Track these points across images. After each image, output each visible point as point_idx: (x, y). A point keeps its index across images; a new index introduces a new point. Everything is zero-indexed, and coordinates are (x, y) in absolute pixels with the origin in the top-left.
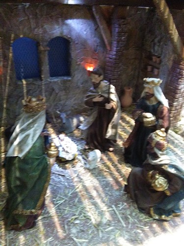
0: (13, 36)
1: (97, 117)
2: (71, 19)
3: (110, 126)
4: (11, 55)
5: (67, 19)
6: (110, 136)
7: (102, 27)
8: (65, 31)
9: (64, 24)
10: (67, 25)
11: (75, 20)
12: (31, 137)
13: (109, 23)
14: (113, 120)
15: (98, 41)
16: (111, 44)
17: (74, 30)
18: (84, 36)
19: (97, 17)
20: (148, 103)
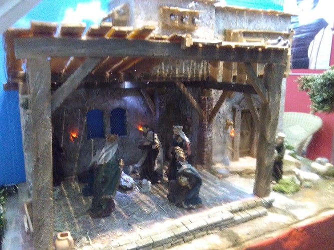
0: (88, 108)
1: (147, 157)
2: (126, 96)
3: (156, 161)
4: (85, 121)
5: (124, 96)
6: (157, 169)
7: (148, 100)
8: (123, 104)
9: (121, 99)
10: (124, 100)
11: (129, 97)
12: (111, 154)
13: (152, 97)
14: (158, 157)
15: (146, 109)
16: (155, 111)
17: (129, 103)
18: (136, 107)
19: (144, 94)
20: (177, 141)
